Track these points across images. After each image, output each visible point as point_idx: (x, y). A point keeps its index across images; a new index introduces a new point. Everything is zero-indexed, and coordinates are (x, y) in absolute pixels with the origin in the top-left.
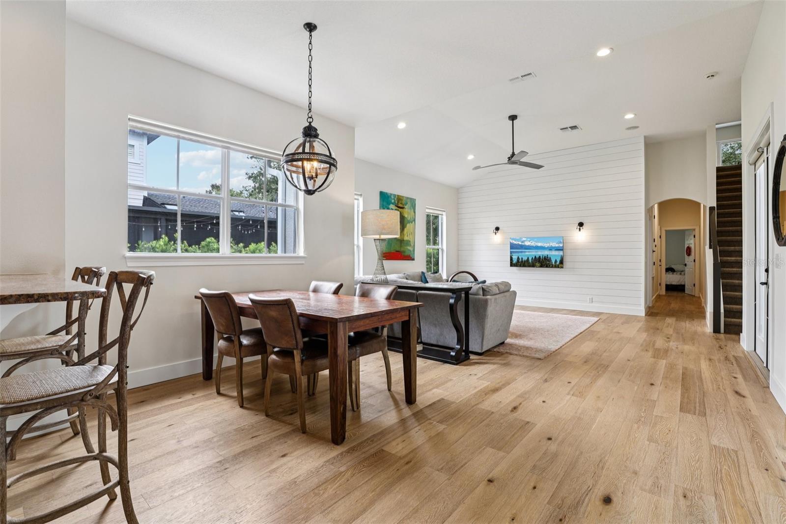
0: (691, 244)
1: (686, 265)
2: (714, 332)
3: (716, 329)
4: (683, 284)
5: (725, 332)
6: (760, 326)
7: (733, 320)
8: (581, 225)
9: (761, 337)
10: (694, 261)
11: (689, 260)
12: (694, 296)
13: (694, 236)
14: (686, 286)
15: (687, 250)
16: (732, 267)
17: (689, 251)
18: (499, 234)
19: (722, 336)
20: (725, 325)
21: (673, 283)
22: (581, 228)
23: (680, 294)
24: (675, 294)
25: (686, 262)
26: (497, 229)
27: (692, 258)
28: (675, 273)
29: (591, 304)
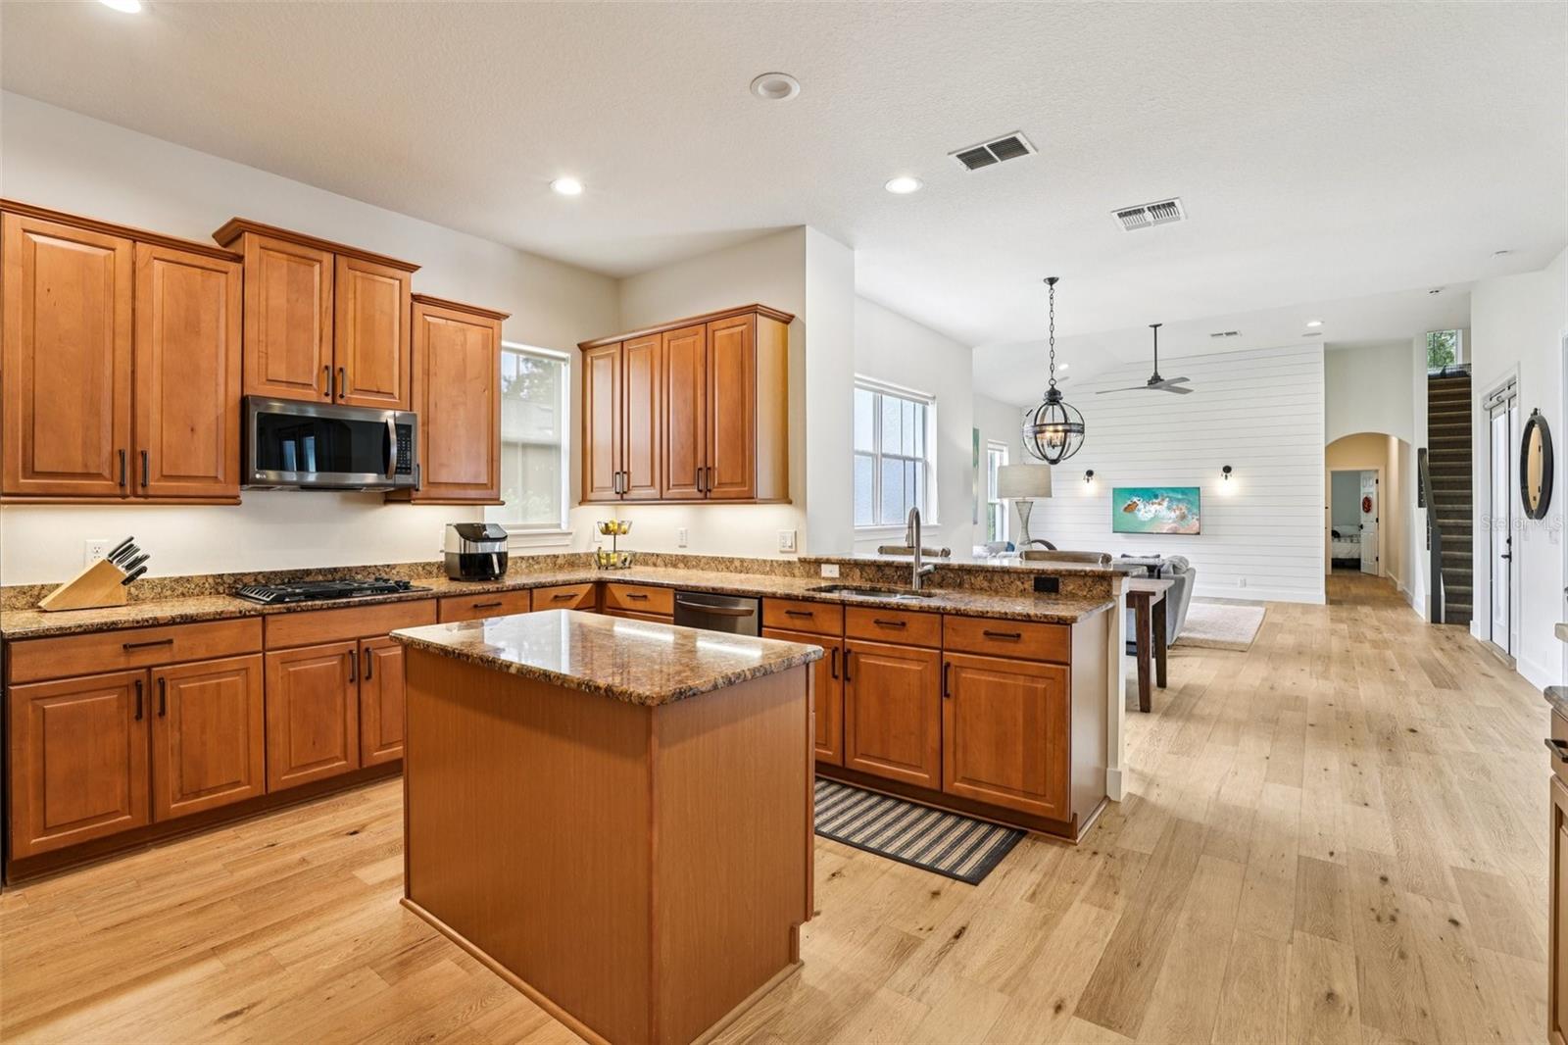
0: (1372, 493)
1: (1362, 527)
2: (1432, 622)
3: (1435, 618)
4: (1356, 557)
5: (1446, 622)
6: (1498, 609)
7: (1457, 605)
8: (1227, 469)
9: (1500, 621)
10: (1377, 520)
11: (1366, 519)
12: (1377, 576)
13: (1377, 482)
14: (1362, 561)
15: (1364, 503)
16: (1450, 534)
17: (1367, 505)
18: (1093, 482)
19: (1443, 626)
20: (1446, 612)
21: (1340, 557)
22: (1228, 474)
23: (1353, 573)
24: (1345, 573)
25: (1362, 523)
26: (1090, 473)
27: (1373, 515)
28: (1342, 540)
29: (1244, 589)
